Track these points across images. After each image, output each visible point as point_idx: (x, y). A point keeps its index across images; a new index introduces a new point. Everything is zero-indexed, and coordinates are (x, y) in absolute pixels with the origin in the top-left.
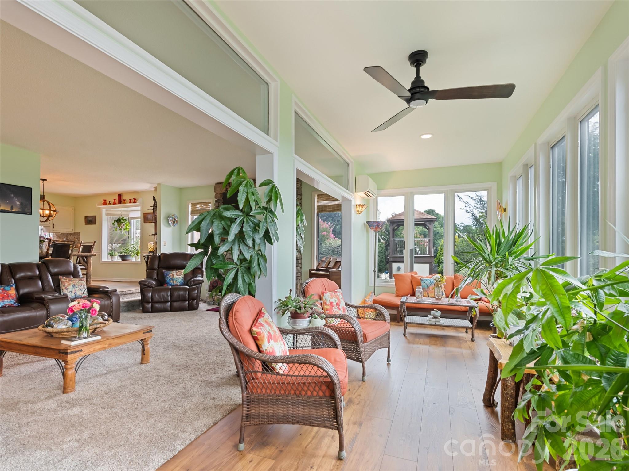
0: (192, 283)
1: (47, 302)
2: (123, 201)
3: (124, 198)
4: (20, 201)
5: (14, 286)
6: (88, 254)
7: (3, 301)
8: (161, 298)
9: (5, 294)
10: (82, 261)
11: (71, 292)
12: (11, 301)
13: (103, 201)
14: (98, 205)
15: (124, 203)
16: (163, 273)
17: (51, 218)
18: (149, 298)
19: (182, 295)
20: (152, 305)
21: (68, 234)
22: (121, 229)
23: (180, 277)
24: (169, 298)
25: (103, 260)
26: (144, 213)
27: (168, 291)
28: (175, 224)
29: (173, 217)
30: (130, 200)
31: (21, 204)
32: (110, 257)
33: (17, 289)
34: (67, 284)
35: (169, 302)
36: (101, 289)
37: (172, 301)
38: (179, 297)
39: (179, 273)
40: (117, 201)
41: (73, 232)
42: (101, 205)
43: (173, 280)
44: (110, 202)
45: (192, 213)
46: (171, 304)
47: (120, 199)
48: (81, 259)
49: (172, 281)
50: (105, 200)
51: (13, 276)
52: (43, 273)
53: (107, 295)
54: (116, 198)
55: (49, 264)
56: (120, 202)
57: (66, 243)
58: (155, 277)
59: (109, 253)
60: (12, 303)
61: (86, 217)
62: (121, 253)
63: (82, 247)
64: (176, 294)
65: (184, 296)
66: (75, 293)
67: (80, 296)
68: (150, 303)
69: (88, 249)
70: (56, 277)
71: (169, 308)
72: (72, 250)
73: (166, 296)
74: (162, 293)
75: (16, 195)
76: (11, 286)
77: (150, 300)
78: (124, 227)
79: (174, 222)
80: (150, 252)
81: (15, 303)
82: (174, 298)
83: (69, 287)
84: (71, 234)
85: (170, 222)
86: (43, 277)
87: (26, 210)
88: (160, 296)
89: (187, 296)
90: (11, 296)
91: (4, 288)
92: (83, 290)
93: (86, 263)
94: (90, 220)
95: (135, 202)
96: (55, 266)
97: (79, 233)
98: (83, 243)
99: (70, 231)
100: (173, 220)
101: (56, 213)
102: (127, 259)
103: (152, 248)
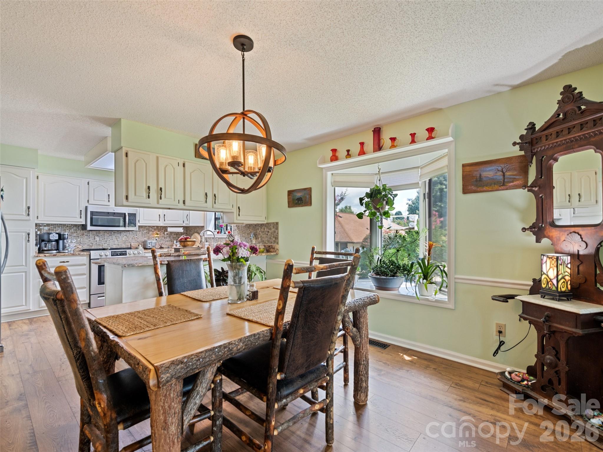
2: (387, 142)
3: (388, 135)
13: (331, 154)
14: (319, 163)
15: (393, 147)
21: (256, 225)
40: (369, 147)
41: (265, 222)
42: (324, 163)
44: (348, 151)
47: (380, 141)
50: (334, 151)
54: (368, 139)
56: (379, 147)
61: (290, 193)
84: (262, 225)
94: (300, 199)
95: (429, 138)
97: (277, 223)
99: (261, 219)
102: (390, 286)
103: (568, 278)
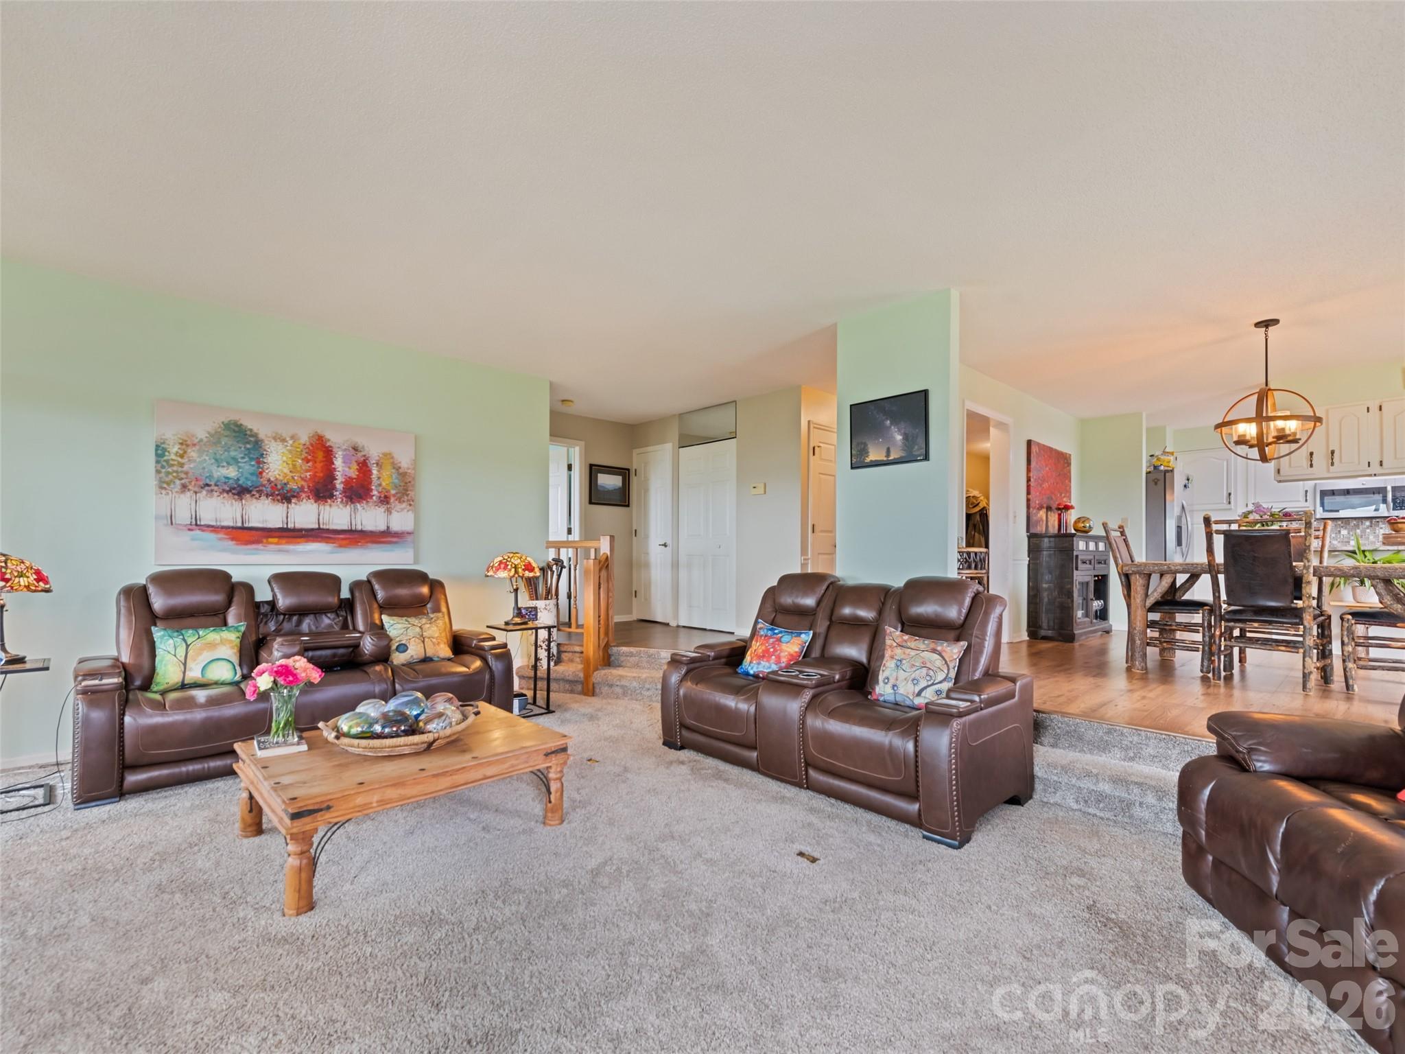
4: (904, 431)
5: (805, 637)
7: (758, 664)
9: (771, 650)
12: (769, 667)
31: (906, 437)
51: (833, 610)
76: (799, 635)
83: (888, 664)
87: (918, 451)
90: (778, 657)
91: (783, 636)
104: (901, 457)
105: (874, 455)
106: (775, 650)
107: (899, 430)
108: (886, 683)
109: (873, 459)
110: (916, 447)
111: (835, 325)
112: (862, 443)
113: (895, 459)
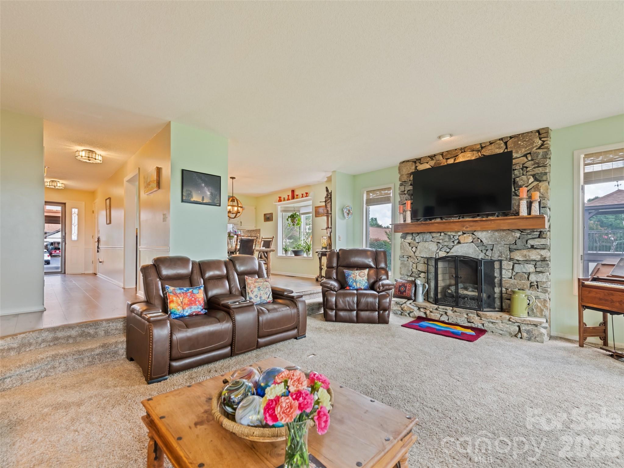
0: (381, 288)
1: (233, 311)
2: (296, 196)
3: (296, 193)
4: (210, 191)
5: (202, 288)
6: (268, 249)
7: (191, 308)
8: (346, 306)
9: (193, 299)
10: (263, 256)
11: (256, 296)
12: (198, 308)
13: (278, 199)
14: (275, 202)
15: (297, 198)
16: (343, 273)
17: (238, 214)
18: (332, 304)
19: (371, 303)
20: (336, 312)
21: (251, 231)
22: (294, 225)
23: (364, 278)
24: (355, 306)
25: (279, 255)
26: (315, 207)
27: (355, 297)
28: (350, 216)
29: (348, 208)
30: (302, 194)
31: (212, 194)
32: (284, 252)
33: (206, 291)
34: (252, 286)
35: (355, 310)
36: (286, 293)
37: (359, 310)
38: (367, 306)
39: (362, 274)
40: (290, 197)
41: (255, 229)
42: (277, 202)
43: (356, 282)
44: (284, 198)
45: (367, 203)
46: (357, 313)
47: (294, 195)
48: (262, 254)
49: (355, 284)
50: (280, 197)
51: (202, 275)
52: (230, 273)
53: (293, 301)
54: (290, 194)
55: (236, 262)
56: (293, 198)
57: (250, 238)
58: (335, 276)
59: (283, 248)
60: (199, 310)
61: (265, 215)
62: (294, 248)
63: (263, 242)
64: (363, 300)
65: (372, 304)
66: (260, 297)
67: (265, 302)
68: (334, 310)
69: (267, 244)
70: (242, 277)
71: (355, 319)
72: (255, 245)
73: (351, 303)
74: (348, 299)
75: (207, 185)
76: (200, 288)
77: (334, 306)
78: (297, 222)
79: (348, 214)
80: (323, 248)
81: (202, 310)
82: (361, 306)
83: (254, 290)
84: (253, 231)
85: (345, 214)
86: (230, 276)
87: (216, 201)
88: (344, 302)
89: (377, 305)
90: (199, 301)
91: (192, 291)
92: (268, 294)
93: (267, 258)
94: (268, 218)
95: (306, 196)
96: (242, 264)
97: (260, 229)
98: (263, 239)
99: (253, 228)
100: (348, 212)
101: (243, 210)
102: (300, 254)
103: (325, 243)
104: (209, 202)
105: (196, 197)
106: (195, 299)
107: (209, 190)
108: (257, 297)
109: (195, 200)
110: (216, 200)
111: (170, 122)
112: (189, 191)
113: (206, 202)
